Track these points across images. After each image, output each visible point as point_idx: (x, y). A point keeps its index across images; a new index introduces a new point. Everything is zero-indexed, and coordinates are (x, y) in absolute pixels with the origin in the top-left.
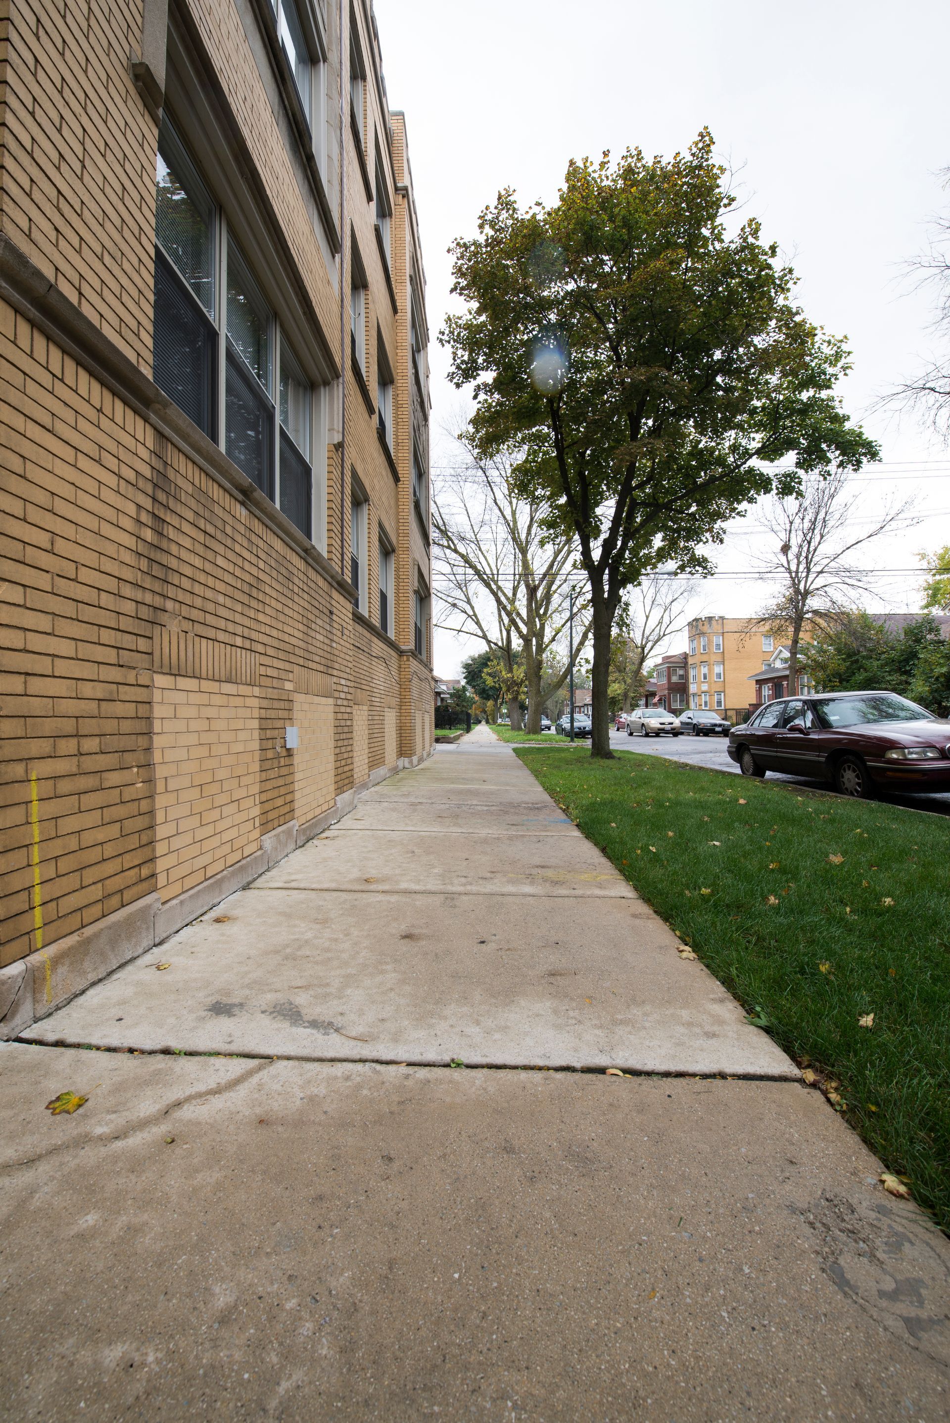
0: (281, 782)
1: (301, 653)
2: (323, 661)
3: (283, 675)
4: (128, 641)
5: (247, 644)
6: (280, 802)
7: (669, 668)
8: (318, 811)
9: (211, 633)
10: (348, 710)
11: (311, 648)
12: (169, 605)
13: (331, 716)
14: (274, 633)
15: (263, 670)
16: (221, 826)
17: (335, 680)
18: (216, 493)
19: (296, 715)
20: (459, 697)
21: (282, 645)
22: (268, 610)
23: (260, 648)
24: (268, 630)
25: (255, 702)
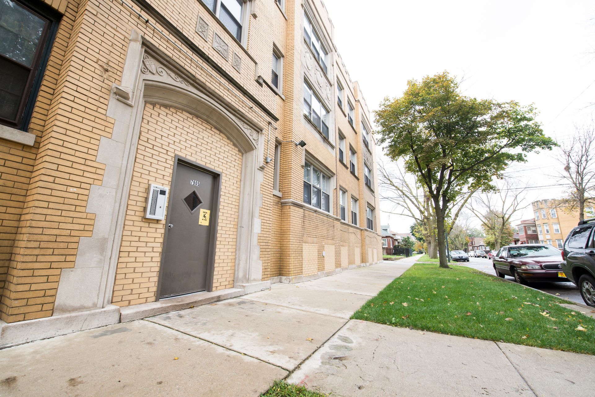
0: (322, 262)
1: (326, 236)
2: (332, 237)
3: (322, 241)
4: (300, 239)
5: (316, 237)
6: (321, 266)
7: (525, 227)
8: (330, 271)
9: (310, 236)
10: (339, 248)
11: (328, 235)
12: (305, 233)
13: (334, 249)
14: (321, 233)
15: (318, 241)
16: (311, 268)
17: (335, 241)
18: (311, 213)
19: (325, 249)
20: (406, 241)
21: (322, 236)
22: (319, 230)
23: (318, 237)
24: (319, 233)
25: (317, 247)
